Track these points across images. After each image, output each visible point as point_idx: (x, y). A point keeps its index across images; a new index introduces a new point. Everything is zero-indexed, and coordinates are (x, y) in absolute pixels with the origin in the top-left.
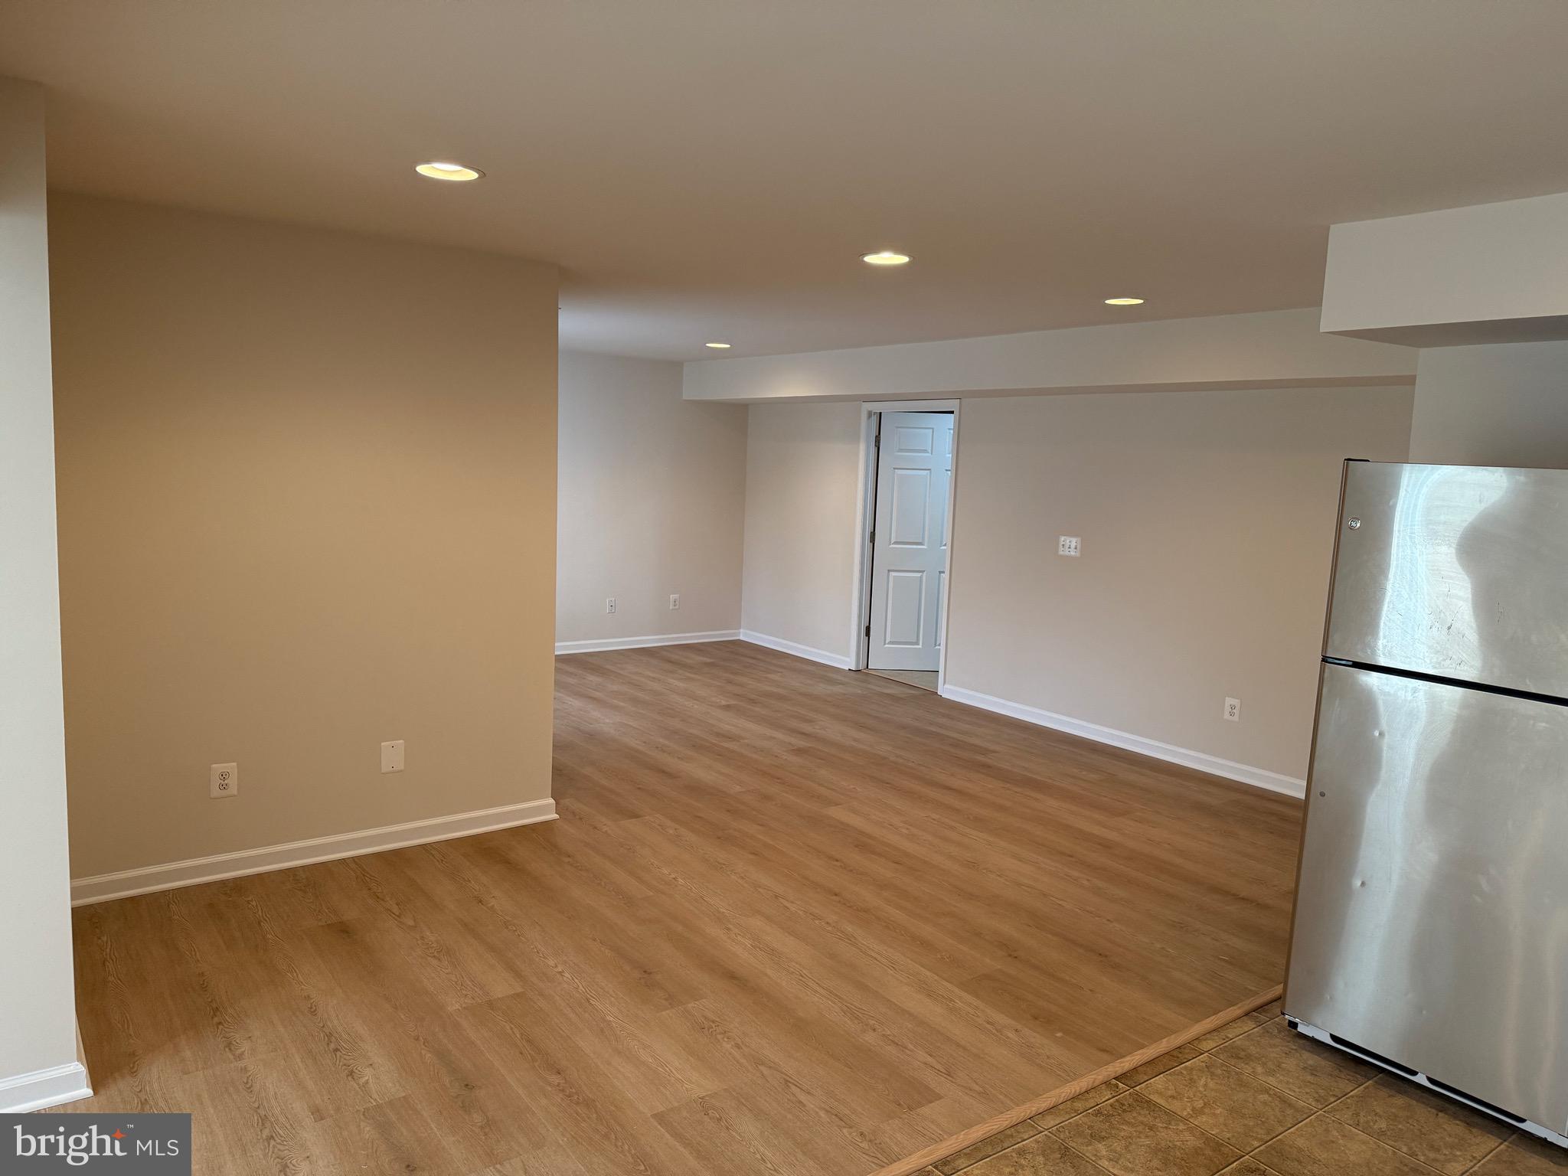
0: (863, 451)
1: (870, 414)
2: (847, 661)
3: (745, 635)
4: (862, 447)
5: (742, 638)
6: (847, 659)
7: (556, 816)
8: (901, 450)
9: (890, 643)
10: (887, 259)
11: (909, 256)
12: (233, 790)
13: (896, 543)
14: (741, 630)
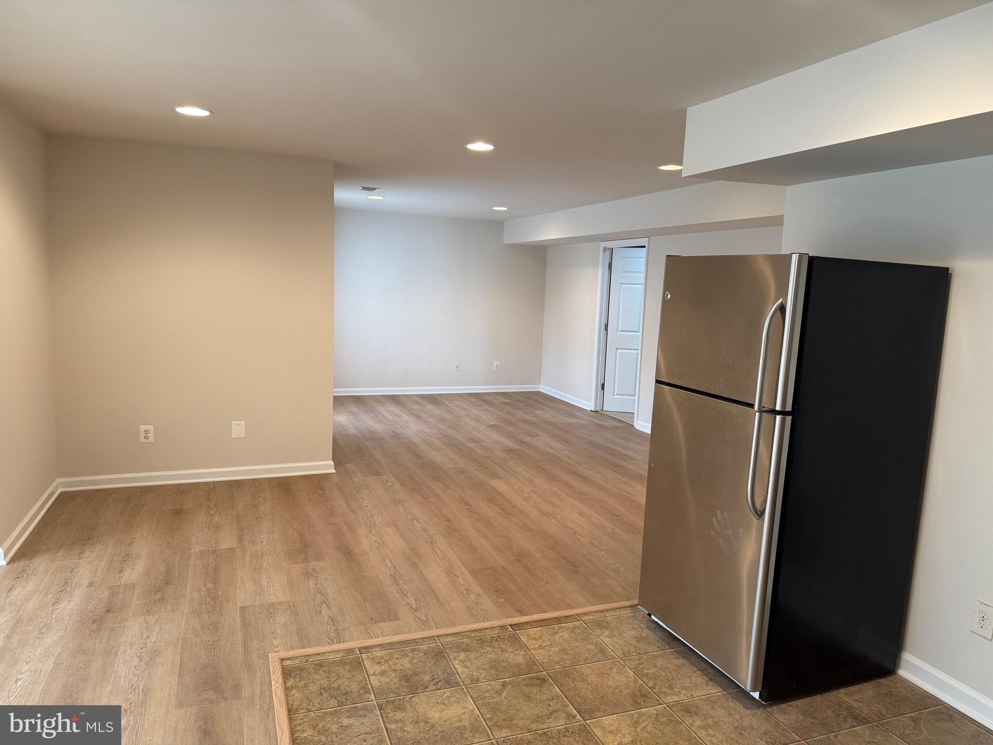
0: (600, 272)
1: (605, 249)
2: (589, 405)
3: (543, 389)
4: (600, 269)
5: (541, 390)
6: (590, 404)
7: (334, 471)
8: (625, 272)
9: (617, 395)
10: (480, 147)
11: (494, 145)
12: (151, 439)
13: (621, 331)
14: (541, 385)
